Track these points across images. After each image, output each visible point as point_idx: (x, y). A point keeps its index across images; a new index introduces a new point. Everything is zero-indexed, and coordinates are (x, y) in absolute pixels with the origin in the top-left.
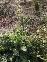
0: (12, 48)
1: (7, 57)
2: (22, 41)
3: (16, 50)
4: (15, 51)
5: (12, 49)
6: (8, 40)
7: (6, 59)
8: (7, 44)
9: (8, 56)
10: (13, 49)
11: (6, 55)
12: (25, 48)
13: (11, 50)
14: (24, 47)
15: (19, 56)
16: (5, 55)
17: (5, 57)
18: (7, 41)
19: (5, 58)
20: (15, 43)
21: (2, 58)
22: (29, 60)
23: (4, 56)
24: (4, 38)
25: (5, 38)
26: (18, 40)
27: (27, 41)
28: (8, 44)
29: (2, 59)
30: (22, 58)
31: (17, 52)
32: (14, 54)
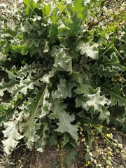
0: (51, 46)
1: (33, 74)
2: (85, 25)
3: (63, 53)
4: (60, 55)
5: (51, 49)
6: (39, 18)
7: (28, 79)
8: (36, 32)
9: (34, 72)
10: (54, 48)
11: (29, 69)
12: (92, 47)
13: (46, 51)
14: (91, 45)
15: (71, 72)
16: (26, 70)
17: (28, 74)
18: (34, 20)
19: (25, 78)
20: (63, 26)
21: (19, 77)
22: (99, 88)
23: (23, 71)
24: (27, 10)
25: (30, 10)
26: (75, 16)
27: (99, 26)
28: (40, 33)
29: (17, 79)
30: (80, 80)
31: (66, 59)
32: (58, 64)
